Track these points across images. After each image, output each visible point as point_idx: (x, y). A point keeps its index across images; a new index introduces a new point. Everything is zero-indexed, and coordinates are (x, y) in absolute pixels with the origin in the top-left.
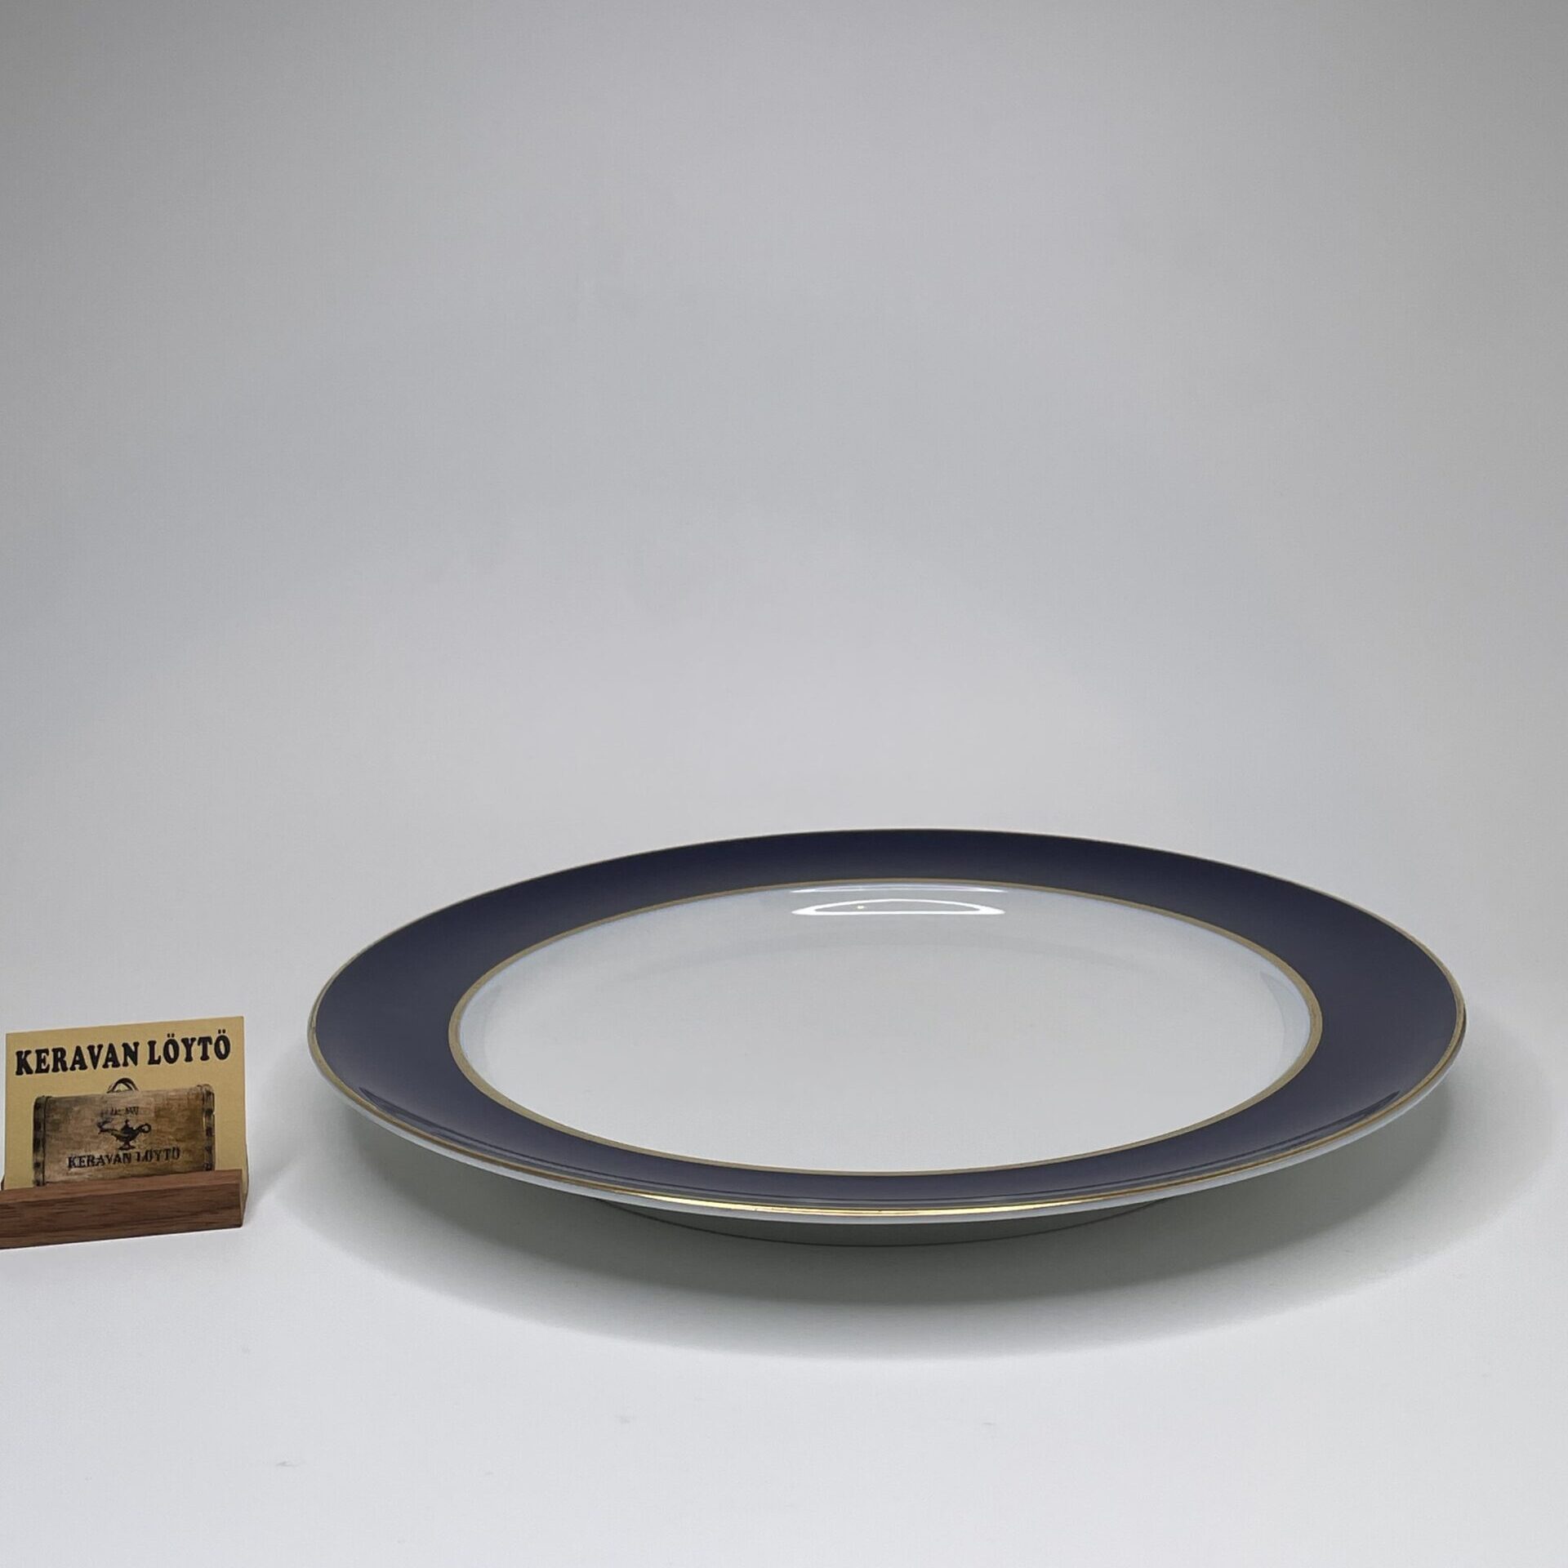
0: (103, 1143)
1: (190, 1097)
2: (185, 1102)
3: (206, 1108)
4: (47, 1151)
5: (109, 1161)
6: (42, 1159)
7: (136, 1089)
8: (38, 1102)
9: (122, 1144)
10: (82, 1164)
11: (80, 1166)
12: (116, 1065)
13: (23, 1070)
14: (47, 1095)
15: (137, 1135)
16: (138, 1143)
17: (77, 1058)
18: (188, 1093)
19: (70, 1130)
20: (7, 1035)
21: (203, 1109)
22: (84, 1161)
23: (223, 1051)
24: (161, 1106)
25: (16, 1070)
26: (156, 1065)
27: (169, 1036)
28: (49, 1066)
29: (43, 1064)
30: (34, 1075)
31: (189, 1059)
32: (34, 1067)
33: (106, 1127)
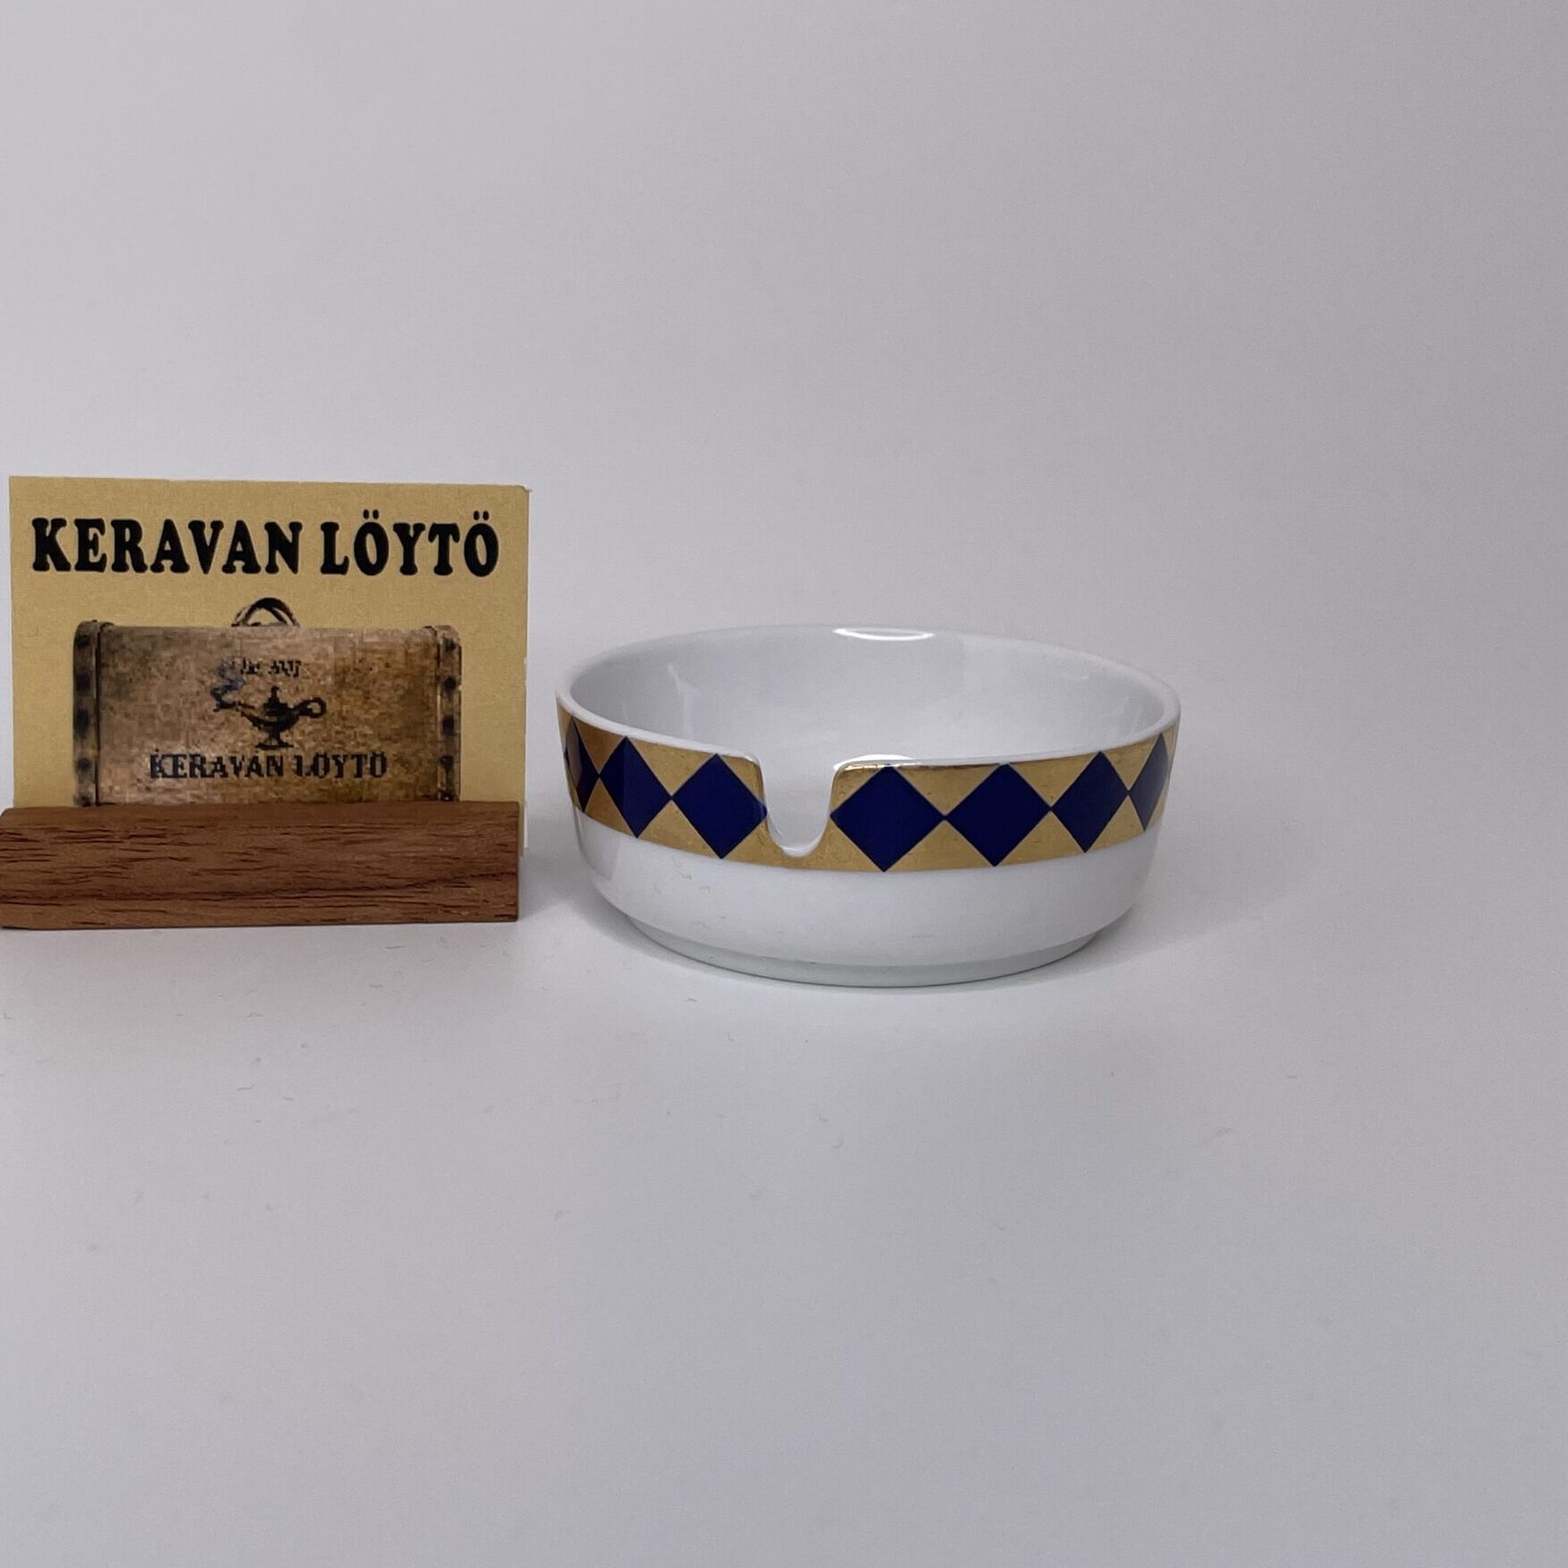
0: (223, 731)
1: (411, 651)
2: (400, 656)
3: (443, 680)
4: (104, 736)
5: (237, 770)
6: (96, 751)
7: (293, 621)
8: (81, 633)
9: (263, 736)
10: (180, 770)
11: (176, 775)
12: (252, 568)
13: (49, 559)
14: (102, 619)
15: (298, 719)
16: (300, 738)
17: (167, 547)
18: (406, 642)
19: (154, 697)
20: (15, 483)
21: (438, 678)
22: (182, 768)
23: (482, 559)
24: (349, 662)
25: (32, 559)
26: (339, 576)
27: (366, 514)
28: (104, 556)
29: (91, 551)
30: (73, 573)
31: (408, 568)
32: (72, 555)
33: (229, 698)
